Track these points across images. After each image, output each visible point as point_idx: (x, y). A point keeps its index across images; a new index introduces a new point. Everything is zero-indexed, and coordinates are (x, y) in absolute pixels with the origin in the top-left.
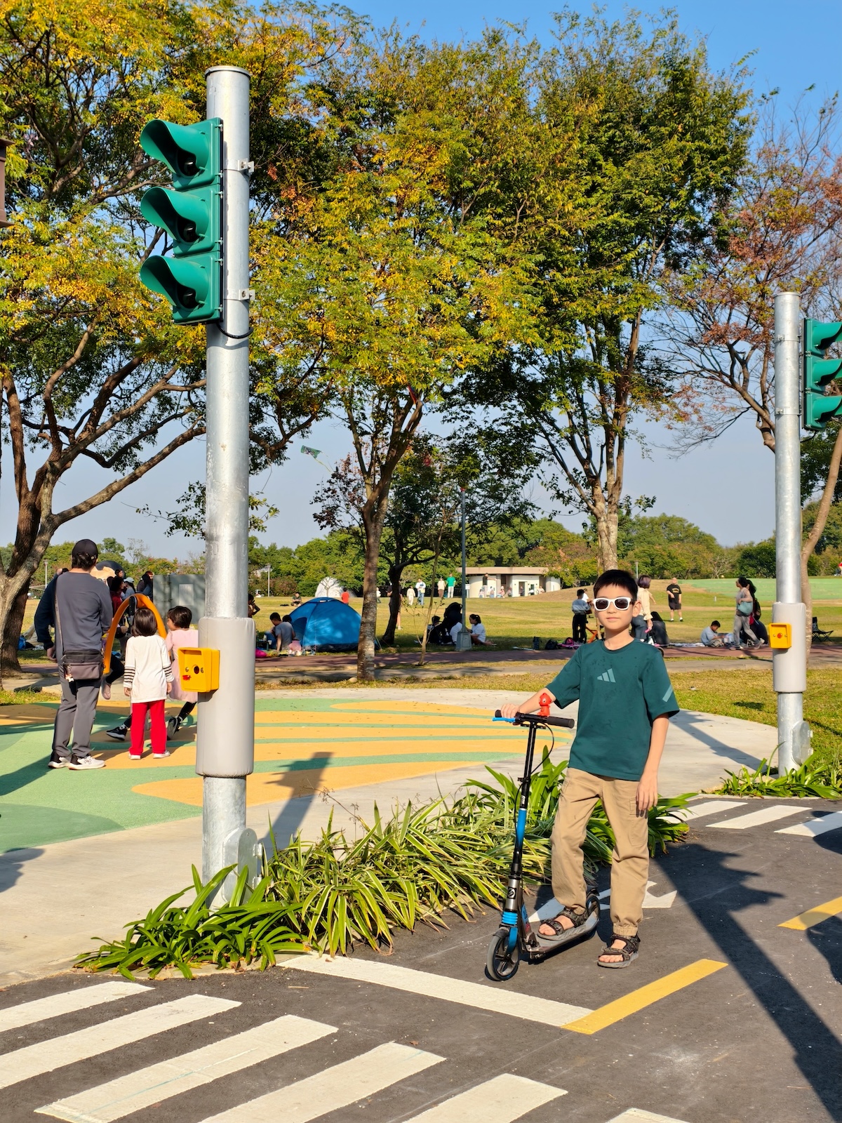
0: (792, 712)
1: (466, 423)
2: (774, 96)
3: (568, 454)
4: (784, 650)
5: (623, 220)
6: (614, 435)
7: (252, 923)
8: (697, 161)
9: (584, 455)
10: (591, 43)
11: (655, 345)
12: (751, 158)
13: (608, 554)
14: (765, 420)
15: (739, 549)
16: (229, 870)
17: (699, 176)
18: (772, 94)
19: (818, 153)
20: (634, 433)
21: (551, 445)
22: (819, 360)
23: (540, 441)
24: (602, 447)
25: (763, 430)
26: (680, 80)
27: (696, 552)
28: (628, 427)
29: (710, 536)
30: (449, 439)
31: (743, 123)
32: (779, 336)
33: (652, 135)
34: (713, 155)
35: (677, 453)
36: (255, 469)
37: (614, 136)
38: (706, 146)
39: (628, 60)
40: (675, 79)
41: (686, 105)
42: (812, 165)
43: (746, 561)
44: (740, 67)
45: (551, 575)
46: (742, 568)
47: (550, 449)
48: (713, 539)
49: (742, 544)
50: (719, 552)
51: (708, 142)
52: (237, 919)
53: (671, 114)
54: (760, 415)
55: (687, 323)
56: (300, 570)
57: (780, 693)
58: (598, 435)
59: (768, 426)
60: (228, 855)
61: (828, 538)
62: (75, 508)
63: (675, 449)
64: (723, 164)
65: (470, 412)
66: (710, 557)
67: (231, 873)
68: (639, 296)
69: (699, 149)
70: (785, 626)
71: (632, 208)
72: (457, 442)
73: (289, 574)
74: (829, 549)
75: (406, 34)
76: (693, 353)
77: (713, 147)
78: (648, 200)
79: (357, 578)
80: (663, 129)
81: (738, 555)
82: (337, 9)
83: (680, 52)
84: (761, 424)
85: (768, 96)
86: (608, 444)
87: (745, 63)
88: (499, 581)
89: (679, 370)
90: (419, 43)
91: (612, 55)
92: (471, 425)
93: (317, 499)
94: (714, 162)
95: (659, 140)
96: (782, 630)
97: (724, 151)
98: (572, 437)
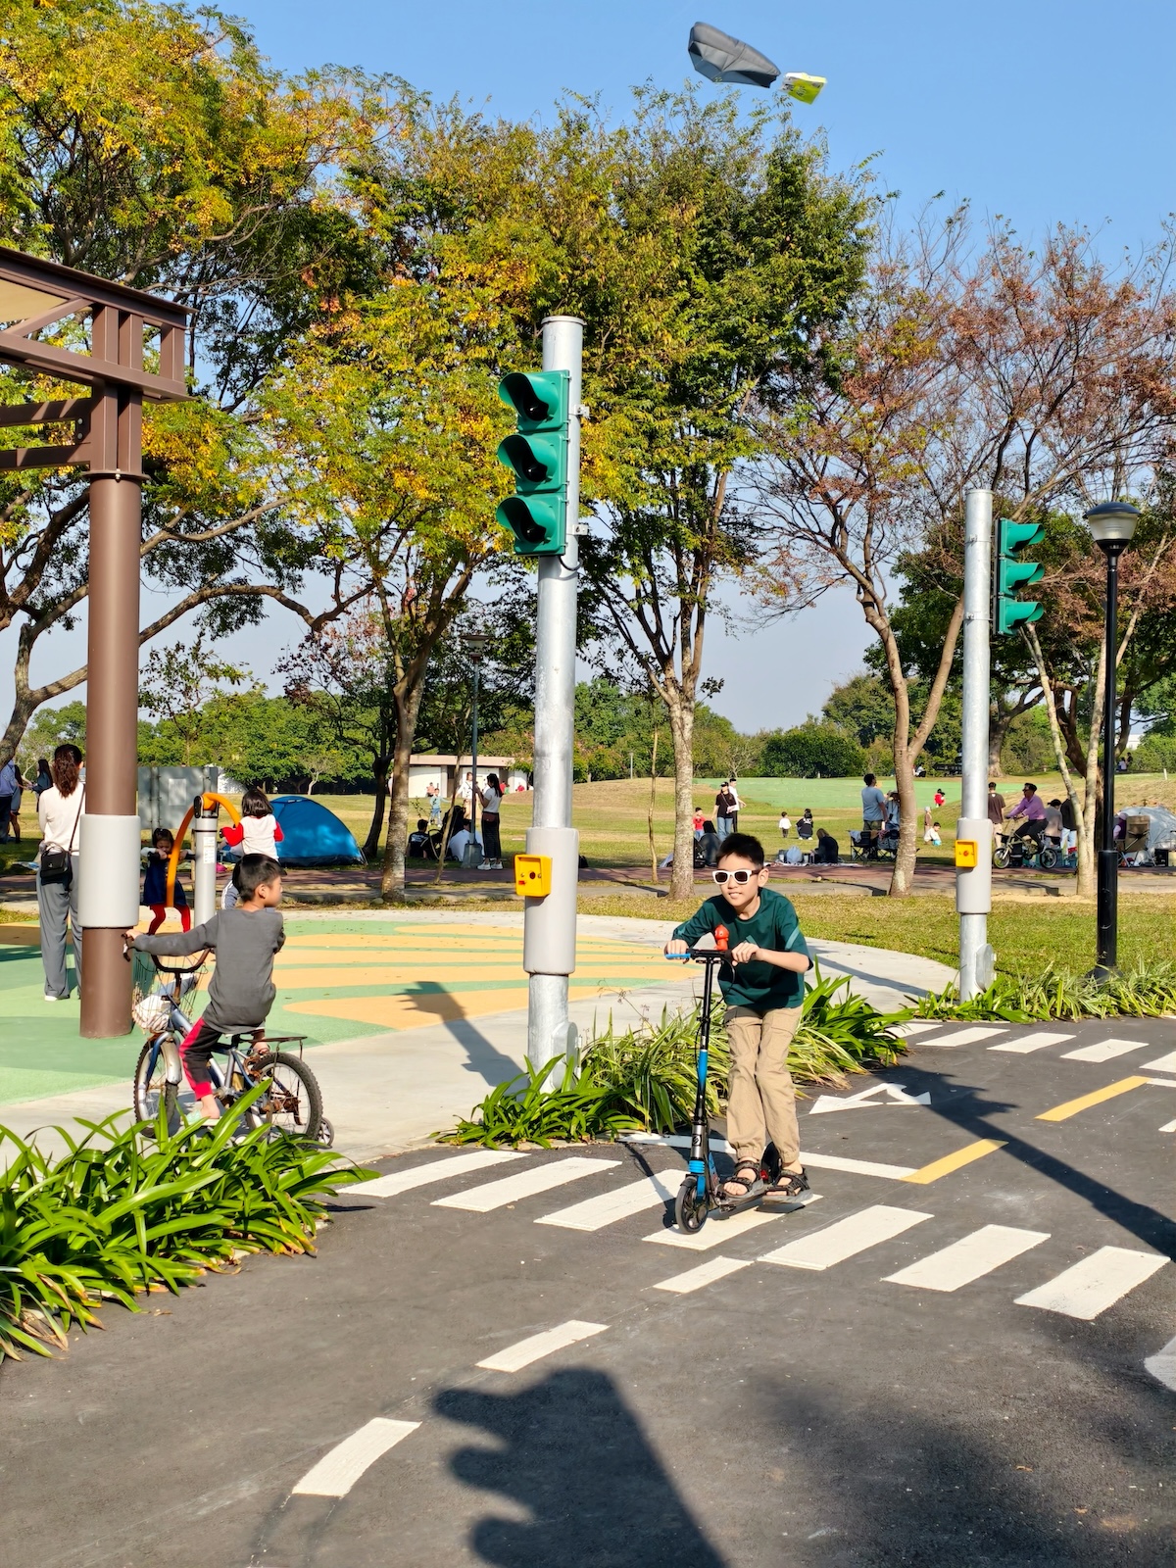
0: (976, 935)
1: (514, 588)
2: (893, 199)
3: (634, 628)
4: (969, 869)
5: (723, 352)
6: (693, 607)
7: (584, 1107)
8: (807, 282)
9: (654, 629)
10: (677, 126)
11: (739, 495)
12: (869, 278)
13: (681, 752)
14: (868, 592)
15: (763, 738)
16: (557, 1059)
17: (810, 300)
18: (889, 196)
19: (943, 272)
20: (717, 604)
21: (615, 615)
22: (1012, 563)
23: (603, 610)
24: (675, 619)
25: (866, 604)
26: (788, 182)
27: (709, 741)
28: (711, 596)
29: (723, 719)
30: (494, 604)
31: (860, 236)
32: (972, 537)
33: (755, 246)
34: (828, 276)
35: (753, 626)
36: (224, 630)
37: (708, 245)
38: (819, 264)
39: (721, 147)
40: (785, 183)
41: (795, 213)
42: (935, 285)
43: (773, 755)
44: (862, 171)
45: (518, 768)
46: (767, 763)
47: (613, 621)
48: (728, 724)
49: (767, 730)
50: (737, 742)
51: (821, 259)
52: (570, 1103)
53: (778, 223)
54: (861, 585)
55: (773, 469)
56: (168, 754)
57: (964, 914)
58: (672, 606)
59: (871, 600)
60: (556, 1047)
61: (878, 725)
62: (57, 684)
63: (751, 621)
64: (840, 286)
65: (524, 574)
66: (725, 747)
67: (560, 1063)
68: (741, 445)
69: (812, 269)
70: (972, 844)
71: (730, 336)
72: (502, 608)
73: (152, 758)
74: (879, 740)
75: (467, 112)
76: (778, 503)
77: (829, 266)
78: (753, 329)
79: (252, 767)
80: (769, 241)
81: (763, 746)
82: (389, 80)
83: (794, 150)
84: (862, 596)
85: (883, 197)
86: (685, 613)
87: (867, 167)
88: (445, 775)
89: (767, 526)
90: (482, 123)
91: (702, 142)
92: (521, 588)
93: (282, 668)
94: (828, 285)
95: (764, 256)
96: (969, 848)
97: (839, 271)
98: (641, 608)
